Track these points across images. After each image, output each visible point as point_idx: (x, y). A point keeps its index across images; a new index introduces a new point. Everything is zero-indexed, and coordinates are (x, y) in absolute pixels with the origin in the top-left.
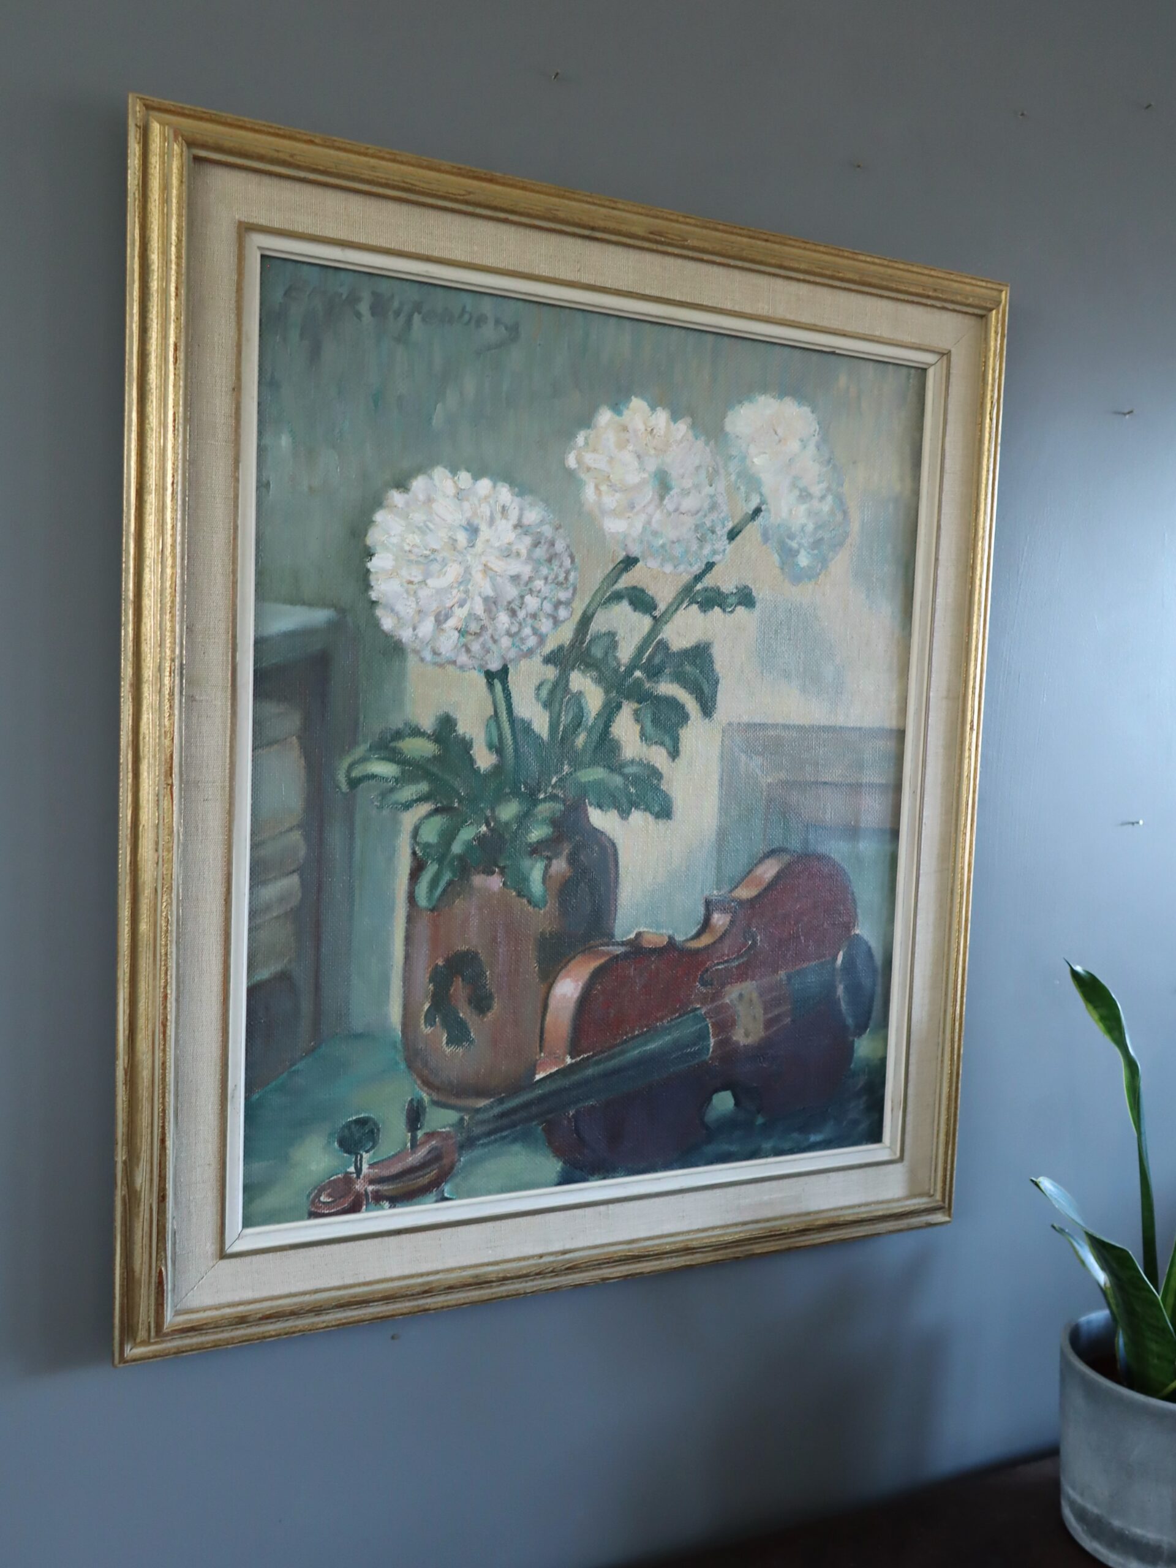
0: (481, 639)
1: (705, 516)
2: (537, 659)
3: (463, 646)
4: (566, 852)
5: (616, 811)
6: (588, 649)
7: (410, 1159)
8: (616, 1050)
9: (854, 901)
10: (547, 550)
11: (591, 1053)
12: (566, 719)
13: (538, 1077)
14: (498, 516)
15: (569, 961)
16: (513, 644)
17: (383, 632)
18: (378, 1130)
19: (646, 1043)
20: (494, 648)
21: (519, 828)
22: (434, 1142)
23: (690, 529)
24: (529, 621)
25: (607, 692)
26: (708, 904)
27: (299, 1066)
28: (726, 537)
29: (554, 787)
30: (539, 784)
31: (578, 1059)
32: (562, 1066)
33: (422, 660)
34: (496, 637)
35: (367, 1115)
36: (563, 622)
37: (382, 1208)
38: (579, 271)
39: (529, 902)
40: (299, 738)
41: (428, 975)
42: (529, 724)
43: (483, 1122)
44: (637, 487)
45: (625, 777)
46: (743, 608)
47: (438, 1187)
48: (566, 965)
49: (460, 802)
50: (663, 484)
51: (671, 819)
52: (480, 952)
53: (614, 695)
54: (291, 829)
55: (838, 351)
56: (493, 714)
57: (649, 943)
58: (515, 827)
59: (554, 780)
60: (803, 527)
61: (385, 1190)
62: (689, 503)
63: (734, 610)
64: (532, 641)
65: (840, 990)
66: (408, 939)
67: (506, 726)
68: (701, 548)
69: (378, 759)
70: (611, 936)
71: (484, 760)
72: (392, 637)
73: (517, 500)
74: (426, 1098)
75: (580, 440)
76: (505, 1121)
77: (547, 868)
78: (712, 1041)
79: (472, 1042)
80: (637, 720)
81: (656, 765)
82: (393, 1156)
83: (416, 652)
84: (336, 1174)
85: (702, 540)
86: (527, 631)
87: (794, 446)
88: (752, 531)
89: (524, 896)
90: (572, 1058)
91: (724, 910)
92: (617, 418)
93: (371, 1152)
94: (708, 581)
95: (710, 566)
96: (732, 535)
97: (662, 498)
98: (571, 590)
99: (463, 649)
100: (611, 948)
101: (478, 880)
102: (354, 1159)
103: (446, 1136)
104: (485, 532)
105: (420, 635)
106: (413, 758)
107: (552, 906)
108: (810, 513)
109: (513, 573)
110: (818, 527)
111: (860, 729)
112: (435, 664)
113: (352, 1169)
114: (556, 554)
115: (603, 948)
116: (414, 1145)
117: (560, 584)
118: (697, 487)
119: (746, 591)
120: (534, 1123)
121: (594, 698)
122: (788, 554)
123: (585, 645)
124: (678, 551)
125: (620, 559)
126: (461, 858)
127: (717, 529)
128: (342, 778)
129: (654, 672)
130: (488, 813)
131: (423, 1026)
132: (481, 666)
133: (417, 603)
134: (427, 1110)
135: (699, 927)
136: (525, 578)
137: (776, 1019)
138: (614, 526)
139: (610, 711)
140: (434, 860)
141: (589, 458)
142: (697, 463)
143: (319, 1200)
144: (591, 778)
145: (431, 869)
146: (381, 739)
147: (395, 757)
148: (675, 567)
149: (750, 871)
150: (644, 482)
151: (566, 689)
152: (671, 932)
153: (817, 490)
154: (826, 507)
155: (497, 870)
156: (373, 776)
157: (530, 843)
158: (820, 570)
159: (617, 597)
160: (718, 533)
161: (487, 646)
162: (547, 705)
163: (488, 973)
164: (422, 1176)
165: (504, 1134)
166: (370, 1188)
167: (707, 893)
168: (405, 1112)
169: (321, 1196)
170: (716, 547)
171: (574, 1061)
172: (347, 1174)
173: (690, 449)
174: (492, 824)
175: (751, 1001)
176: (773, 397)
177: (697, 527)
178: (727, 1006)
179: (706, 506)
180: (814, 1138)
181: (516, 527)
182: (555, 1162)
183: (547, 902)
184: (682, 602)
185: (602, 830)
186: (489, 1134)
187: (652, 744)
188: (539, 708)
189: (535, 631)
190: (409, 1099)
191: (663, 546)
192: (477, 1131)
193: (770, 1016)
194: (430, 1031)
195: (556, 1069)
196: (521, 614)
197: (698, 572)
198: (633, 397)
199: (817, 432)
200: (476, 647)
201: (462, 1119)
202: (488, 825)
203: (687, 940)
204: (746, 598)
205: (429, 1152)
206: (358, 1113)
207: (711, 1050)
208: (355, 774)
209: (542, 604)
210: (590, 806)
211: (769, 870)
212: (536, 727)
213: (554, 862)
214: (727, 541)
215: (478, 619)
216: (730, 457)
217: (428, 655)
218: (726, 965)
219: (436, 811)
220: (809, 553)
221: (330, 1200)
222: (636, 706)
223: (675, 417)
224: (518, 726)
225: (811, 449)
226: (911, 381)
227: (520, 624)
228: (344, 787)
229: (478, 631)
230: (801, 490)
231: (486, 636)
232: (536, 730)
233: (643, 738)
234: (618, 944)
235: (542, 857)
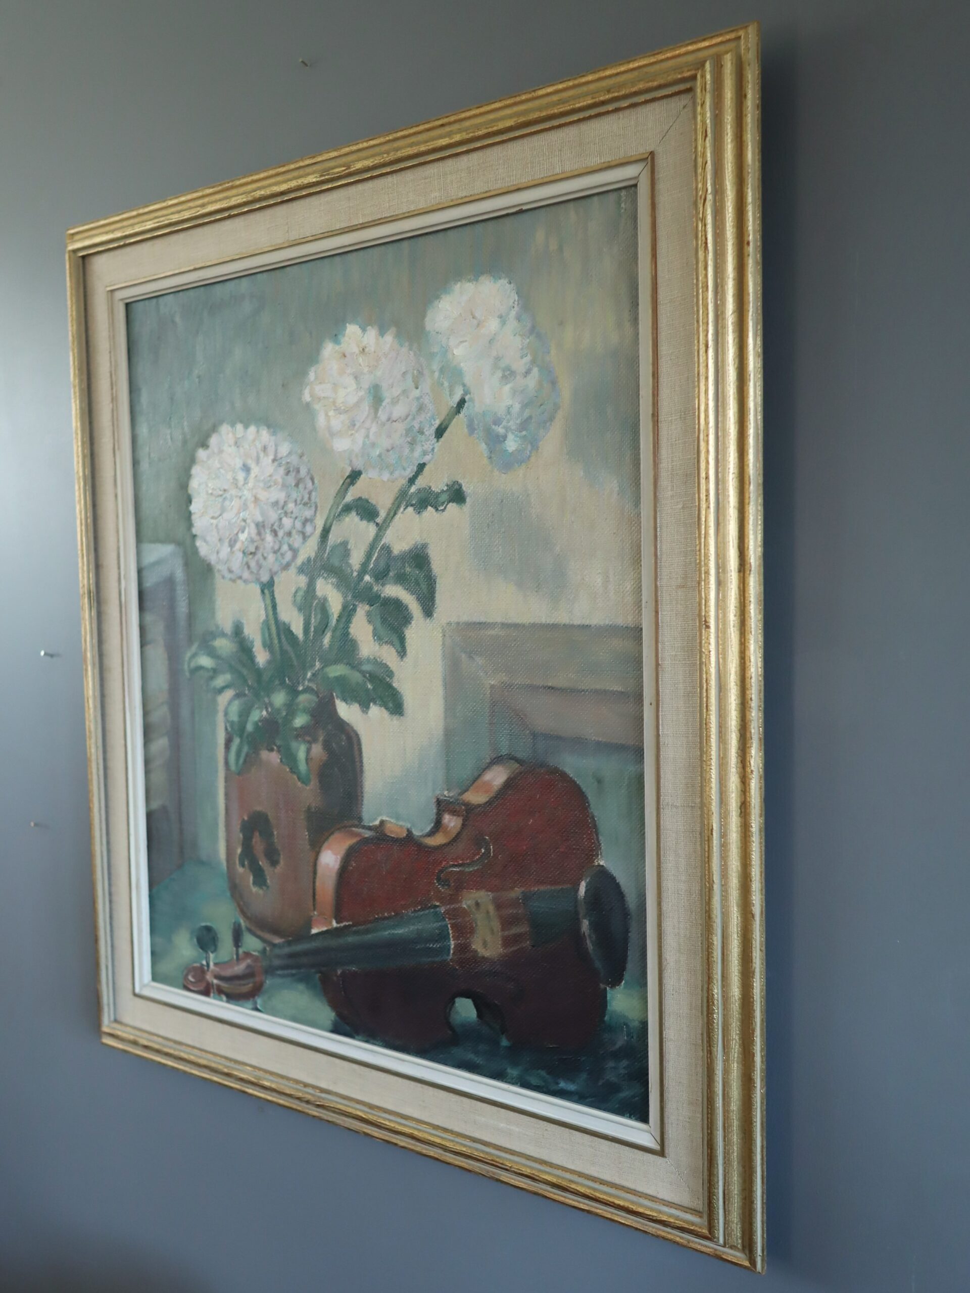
0: (256, 557)
1: (414, 419)
2: (293, 570)
3: (245, 564)
4: (321, 739)
5: (358, 705)
6: (329, 558)
7: (236, 968)
8: (370, 926)
9: (595, 826)
10: (295, 476)
11: (351, 923)
12: (315, 621)
13: (314, 931)
14: (262, 455)
15: (330, 835)
16: (276, 559)
17: (200, 557)
18: (217, 938)
19: (394, 927)
20: (264, 564)
21: (287, 715)
22: (249, 961)
23: (401, 435)
24: (286, 539)
25: (345, 596)
26: (439, 802)
27: (175, 876)
28: (434, 436)
29: (310, 680)
30: (298, 677)
31: (342, 925)
32: (330, 927)
33: (223, 577)
34: (265, 555)
35: (211, 925)
36: (309, 537)
37: (221, 1000)
38: (288, 232)
39: (299, 779)
40: (164, 639)
41: (239, 826)
42: (289, 627)
43: (279, 957)
44: (357, 404)
45: (363, 673)
46: (454, 504)
47: (254, 999)
48: (328, 838)
49: (249, 690)
50: (376, 397)
51: (402, 715)
52: (269, 814)
53: (350, 598)
54: (164, 703)
55: (524, 208)
56: (264, 618)
57: (392, 832)
58: (284, 713)
59: (309, 675)
60: (509, 409)
61: (224, 987)
62: (399, 411)
63: (445, 508)
64: (289, 556)
65: (585, 925)
66: (227, 795)
67: (274, 629)
68: (412, 450)
69: (203, 654)
70: (360, 819)
71: (262, 657)
72: (205, 561)
73: (273, 438)
74: (243, 924)
75: (312, 376)
76: (293, 961)
77: (308, 751)
78: (452, 943)
79: (268, 887)
80: (369, 622)
81: (388, 663)
82: (226, 961)
83: (220, 571)
84: (196, 963)
85: (412, 443)
86: (285, 547)
87: (493, 325)
88: (459, 424)
89: (295, 772)
90: (337, 922)
91: (454, 813)
92: (337, 347)
93: (214, 954)
94: (420, 482)
95: (421, 467)
96: (440, 432)
97: (376, 411)
98: (313, 508)
99: (246, 567)
100: (360, 830)
101: (265, 755)
102: (205, 956)
103: (256, 959)
104: (255, 470)
105: (221, 558)
106: (221, 654)
107: (314, 784)
108: (514, 392)
109: (273, 500)
110: (525, 406)
111: (588, 627)
112: (230, 579)
113: (204, 963)
114: (301, 479)
115: (354, 829)
116: (238, 959)
117: (305, 504)
118: (405, 392)
119: (456, 487)
120: (312, 971)
121: (335, 601)
122: (495, 441)
123: (326, 555)
124: (392, 458)
125: (347, 474)
126: (252, 736)
127: (425, 431)
128: (186, 668)
129: (381, 576)
130: (266, 700)
131: (238, 866)
132: (257, 579)
133: (218, 533)
134: (244, 933)
135: (432, 825)
136: (281, 503)
137: (517, 938)
138: (341, 445)
139: (348, 613)
140: (237, 735)
141: (320, 390)
142: (403, 369)
143: (188, 979)
144: (337, 674)
145: (237, 741)
146: (204, 639)
147: (212, 653)
148: (391, 473)
149: (479, 776)
150: (361, 400)
151: (315, 594)
152: (409, 826)
153: (520, 365)
154: (531, 382)
155: (275, 748)
156: (202, 667)
157: (296, 729)
158: (530, 452)
159: (347, 509)
160: (427, 433)
161: (260, 562)
162: (300, 609)
163: (275, 833)
164: (244, 985)
165: (293, 972)
166: (215, 981)
167: (438, 792)
168: (232, 931)
169: (188, 975)
170: (425, 447)
171: (338, 925)
172: (202, 965)
173: (397, 358)
174: (270, 710)
175: (488, 912)
176: (470, 281)
177: (408, 431)
178: (465, 913)
179: (414, 409)
180: (562, 1085)
181: (274, 460)
182: (330, 1010)
183: (310, 780)
184: (399, 507)
185: (348, 722)
186: (283, 968)
187: (383, 643)
188: (295, 612)
189: (291, 548)
190: (233, 921)
191: (380, 456)
192: (275, 962)
193: (506, 933)
194: (242, 872)
195: (326, 929)
196: (281, 533)
197: (411, 475)
198: (347, 325)
199: (516, 303)
200: (253, 564)
201: (265, 949)
202: (267, 711)
203: (421, 836)
204: (457, 495)
205: (247, 968)
206: (206, 921)
207: (452, 952)
208: (193, 665)
209: (294, 522)
210: (337, 698)
211: (497, 777)
212: (294, 629)
213: (313, 746)
214: (435, 440)
215: (252, 541)
216: (432, 355)
217: (226, 573)
218: (460, 868)
219: (236, 696)
220: (516, 436)
221: (193, 981)
222: (367, 607)
223: (382, 332)
224: (282, 628)
225: (512, 324)
226: (623, 205)
227: (280, 542)
228: (187, 674)
229: (253, 550)
230: (504, 371)
231: (259, 556)
232: (294, 631)
233: (375, 638)
234: (364, 827)
235: (305, 741)
